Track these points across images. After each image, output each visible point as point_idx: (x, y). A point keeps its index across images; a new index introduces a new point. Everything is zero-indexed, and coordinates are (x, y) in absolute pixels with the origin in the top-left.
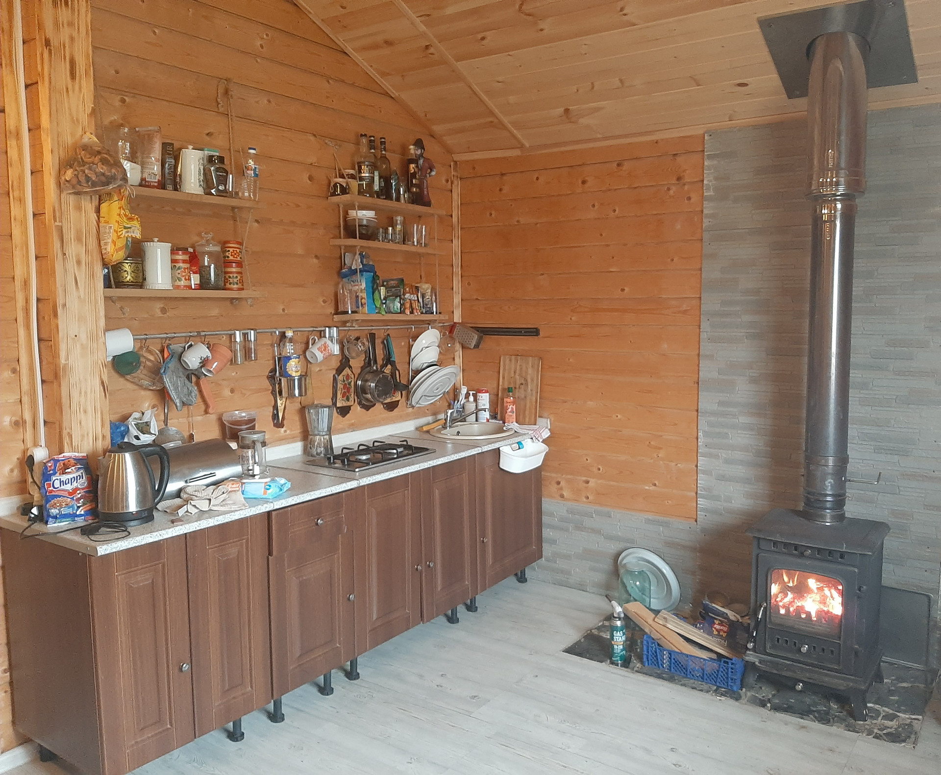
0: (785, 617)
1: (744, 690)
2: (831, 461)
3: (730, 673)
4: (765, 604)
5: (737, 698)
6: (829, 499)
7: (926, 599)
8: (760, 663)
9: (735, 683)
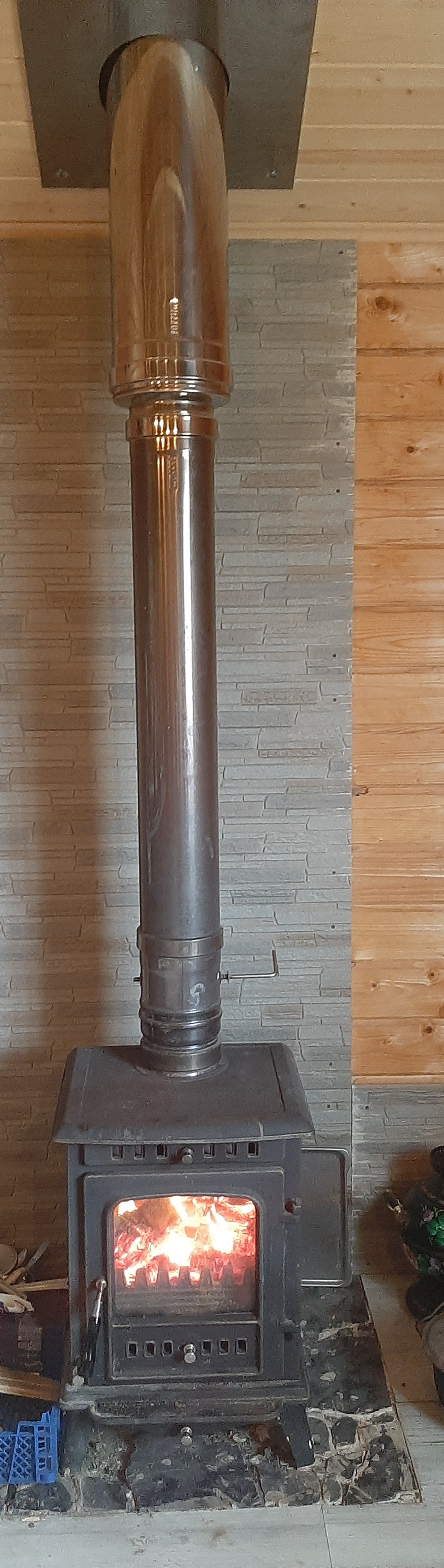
0: (136, 1292)
1: (67, 1472)
2: (195, 949)
3: (37, 1449)
4: (104, 1282)
5: (62, 1505)
6: (194, 1023)
7: (337, 1160)
8: (99, 1407)
9: (49, 1467)
